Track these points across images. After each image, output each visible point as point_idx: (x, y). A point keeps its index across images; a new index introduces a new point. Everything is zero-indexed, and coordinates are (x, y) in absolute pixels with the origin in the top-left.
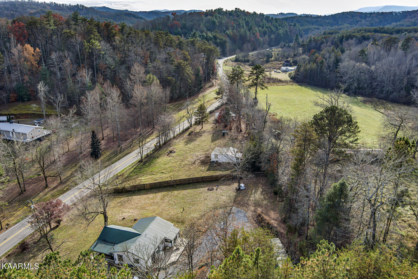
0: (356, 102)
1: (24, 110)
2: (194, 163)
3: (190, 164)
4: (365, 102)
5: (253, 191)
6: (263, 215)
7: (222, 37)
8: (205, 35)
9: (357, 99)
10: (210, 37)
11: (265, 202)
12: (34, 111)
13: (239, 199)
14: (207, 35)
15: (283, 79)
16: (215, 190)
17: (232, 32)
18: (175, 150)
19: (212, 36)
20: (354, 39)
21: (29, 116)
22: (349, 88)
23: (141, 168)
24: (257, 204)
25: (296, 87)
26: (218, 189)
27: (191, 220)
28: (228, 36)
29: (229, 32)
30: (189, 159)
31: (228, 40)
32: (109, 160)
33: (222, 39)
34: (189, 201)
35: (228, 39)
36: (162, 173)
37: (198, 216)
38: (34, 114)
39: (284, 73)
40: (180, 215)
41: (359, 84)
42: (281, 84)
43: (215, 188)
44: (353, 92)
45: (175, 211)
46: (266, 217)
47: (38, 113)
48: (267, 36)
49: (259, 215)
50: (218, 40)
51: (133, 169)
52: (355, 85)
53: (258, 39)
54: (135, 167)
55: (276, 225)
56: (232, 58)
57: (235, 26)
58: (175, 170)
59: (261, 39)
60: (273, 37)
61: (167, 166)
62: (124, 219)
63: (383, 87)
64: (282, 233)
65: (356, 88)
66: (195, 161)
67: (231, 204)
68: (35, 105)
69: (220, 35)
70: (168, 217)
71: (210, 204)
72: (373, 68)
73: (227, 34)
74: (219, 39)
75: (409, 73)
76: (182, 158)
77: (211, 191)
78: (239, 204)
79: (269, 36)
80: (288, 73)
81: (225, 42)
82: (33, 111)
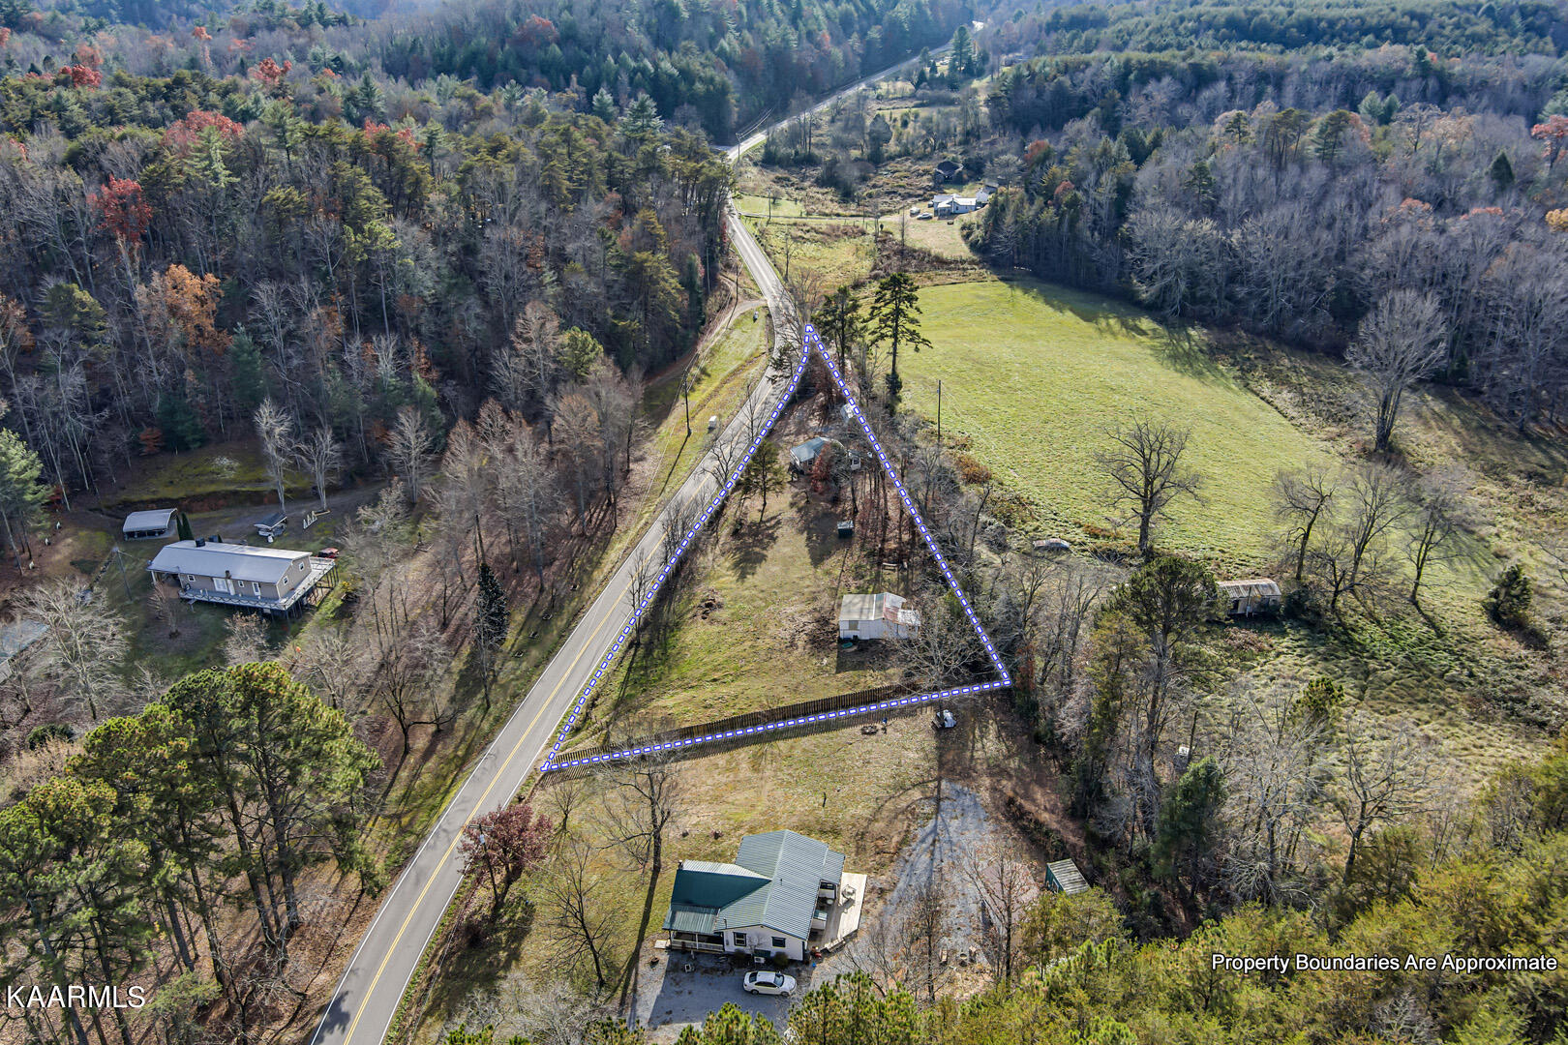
0: (1187, 354)
1: (197, 480)
2: (793, 644)
3: (783, 646)
4: (1213, 352)
5: (977, 732)
6: (1019, 801)
7: (710, 72)
8: (650, 66)
9: (1189, 338)
10: (671, 76)
11: (1014, 763)
12: (232, 482)
13: (950, 756)
14: (656, 66)
15: (947, 255)
16: (880, 732)
17: (737, 38)
18: (719, 599)
19: (676, 72)
20: (1166, 80)
21: (222, 502)
22: (1164, 301)
23: (646, 668)
24: (997, 771)
25: (993, 289)
26: (889, 730)
27: (854, 826)
28: (730, 62)
29: (729, 43)
30: (772, 630)
31: (730, 79)
32: (533, 641)
33: (712, 80)
34: (827, 769)
35: (731, 73)
36: (715, 680)
37: (867, 813)
38: (235, 493)
39: (944, 222)
40: (821, 812)
41: (1193, 284)
42: (943, 275)
43: (879, 726)
44: (1176, 312)
45: (805, 803)
46: (1028, 806)
47: (247, 488)
48: (855, 35)
49: (1011, 801)
50: (699, 86)
51: (623, 672)
52: (1183, 286)
53: (829, 54)
54: (626, 664)
55: (1055, 826)
56: (755, 149)
57: (744, 11)
58: (748, 671)
59: (837, 53)
60: (877, 36)
61: (719, 657)
62: (685, 835)
63: (1266, 299)
64: (1074, 846)
65: (1184, 297)
66: (793, 637)
67: (935, 774)
68: (226, 462)
69: (703, 60)
70: (795, 819)
71: (884, 774)
72: (1236, 237)
73: (722, 53)
74: (701, 79)
75: (1341, 257)
76: (752, 628)
77: (874, 737)
78: (952, 770)
79: (863, 34)
80: (957, 224)
81: (724, 91)
82: (227, 482)
